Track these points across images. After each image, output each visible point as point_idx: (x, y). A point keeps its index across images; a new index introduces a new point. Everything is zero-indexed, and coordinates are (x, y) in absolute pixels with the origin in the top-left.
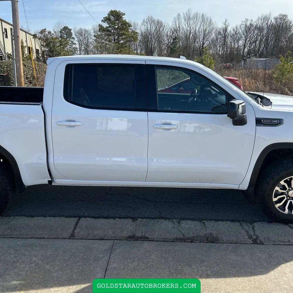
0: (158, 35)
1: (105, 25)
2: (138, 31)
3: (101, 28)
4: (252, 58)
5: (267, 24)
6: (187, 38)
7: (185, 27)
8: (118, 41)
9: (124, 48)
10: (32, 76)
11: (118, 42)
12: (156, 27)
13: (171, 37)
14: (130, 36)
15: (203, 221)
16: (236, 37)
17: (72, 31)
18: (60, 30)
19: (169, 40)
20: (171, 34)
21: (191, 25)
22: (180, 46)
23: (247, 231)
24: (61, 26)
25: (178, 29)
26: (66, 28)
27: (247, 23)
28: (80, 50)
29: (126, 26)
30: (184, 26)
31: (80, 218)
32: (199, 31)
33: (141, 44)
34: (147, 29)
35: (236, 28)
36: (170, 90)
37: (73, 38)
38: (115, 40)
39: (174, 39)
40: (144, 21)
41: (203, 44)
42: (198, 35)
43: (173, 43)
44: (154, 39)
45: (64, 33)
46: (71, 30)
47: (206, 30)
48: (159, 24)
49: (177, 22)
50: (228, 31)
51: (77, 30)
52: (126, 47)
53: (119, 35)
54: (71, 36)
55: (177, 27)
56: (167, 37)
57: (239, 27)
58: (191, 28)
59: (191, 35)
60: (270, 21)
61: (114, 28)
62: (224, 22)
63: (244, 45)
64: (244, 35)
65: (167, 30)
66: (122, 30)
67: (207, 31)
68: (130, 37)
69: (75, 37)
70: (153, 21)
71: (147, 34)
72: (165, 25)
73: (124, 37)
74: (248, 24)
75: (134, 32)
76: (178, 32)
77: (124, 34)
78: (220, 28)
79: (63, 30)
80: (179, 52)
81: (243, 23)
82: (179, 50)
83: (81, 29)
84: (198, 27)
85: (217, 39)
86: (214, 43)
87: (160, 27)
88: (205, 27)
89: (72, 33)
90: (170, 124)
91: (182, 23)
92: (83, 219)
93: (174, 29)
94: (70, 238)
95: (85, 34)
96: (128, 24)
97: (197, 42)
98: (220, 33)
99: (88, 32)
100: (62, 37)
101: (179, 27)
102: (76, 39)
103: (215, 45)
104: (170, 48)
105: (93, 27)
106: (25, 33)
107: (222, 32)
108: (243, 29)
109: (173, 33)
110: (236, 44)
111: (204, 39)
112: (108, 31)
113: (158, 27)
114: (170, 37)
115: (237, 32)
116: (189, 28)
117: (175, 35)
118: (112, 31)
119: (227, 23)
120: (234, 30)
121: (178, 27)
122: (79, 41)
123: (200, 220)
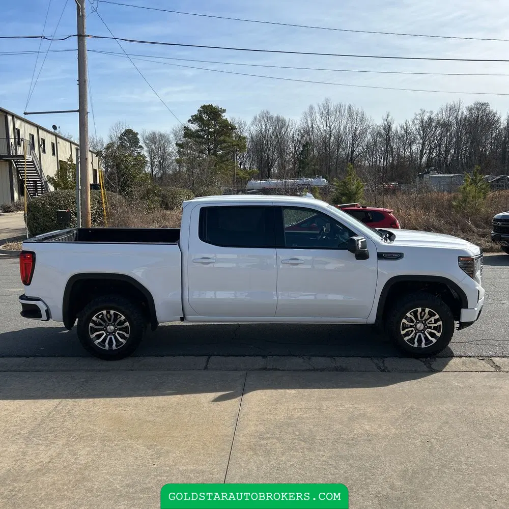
0: (278, 140)
1: (194, 127)
2: (246, 134)
3: (188, 133)
4: (433, 174)
5: (456, 118)
6: (326, 142)
7: (322, 126)
8: (216, 151)
9: (225, 163)
10: (97, 211)
11: (215, 154)
12: (275, 128)
13: (300, 142)
14: (234, 143)
15: (334, 358)
16: (406, 139)
17: (139, 136)
18: (119, 135)
19: (296, 147)
20: (300, 137)
21: (331, 123)
22: (314, 156)
23: (376, 364)
24: (121, 129)
25: (311, 129)
26: (129, 132)
27: (424, 116)
28: (152, 165)
29: (227, 129)
30: (320, 125)
31: (210, 356)
32: (345, 132)
33: (251, 153)
34: (261, 131)
35: (406, 125)
36: (298, 226)
37: (141, 147)
38: (209, 150)
39: (304, 146)
40: (255, 118)
41: (353, 151)
42: (344, 137)
43: (302, 151)
44: (272, 146)
45: (126, 140)
46: (137, 134)
47: (355, 131)
48: (280, 123)
49: (309, 119)
50: (393, 129)
51: (147, 134)
52: (227, 160)
53: (217, 143)
54: (138, 144)
55: (308, 126)
56: (293, 142)
57: (410, 123)
58: (332, 128)
59: (332, 139)
60: (460, 114)
61: (209, 132)
62: (385, 116)
63: (422, 151)
64: (420, 135)
65: (292, 132)
66: (222, 135)
67: (358, 132)
68: (235, 145)
69: (143, 145)
70: (270, 119)
71: (260, 139)
72: (290, 124)
73: (223, 145)
74: (426, 118)
75: (240, 137)
76: (311, 133)
77: (224, 142)
78: (380, 126)
79: (124, 135)
80: (314, 165)
81: (418, 117)
82: (313, 163)
83: (154, 134)
84: (342, 125)
85: (375, 144)
86: (371, 149)
87: (281, 128)
88: (354, 127)
89: (138, 139)
90: (298, 259)
91: (317, 120)
92: (213, 358)
93: (304, 130)
94: (204, 369)
95: (160, 141)
96: (231, 125)
97: (343, 149)
98: (379, 134)
99: (164, 137)
100: (122, 145)
101: (312, 126)
102: (146, 148)
103: (373, 153)
104: (299, 159)
105: (173, 129)
106: (69, 144)
107: (382, 131)
108: (417, 126)
109: (303, 136)
110: (408, 150)
111: (353, 144)
112: (200, 137)
113: (277, 128)
114: (297, 143)
115: (408, 131)
116: (328, 128)
117: (306, 139)
118: (205, 137)
119: (389, 118)
120: (402, 127)
121: (310, 126)
122: (151, 152)
123: (331, 356)
